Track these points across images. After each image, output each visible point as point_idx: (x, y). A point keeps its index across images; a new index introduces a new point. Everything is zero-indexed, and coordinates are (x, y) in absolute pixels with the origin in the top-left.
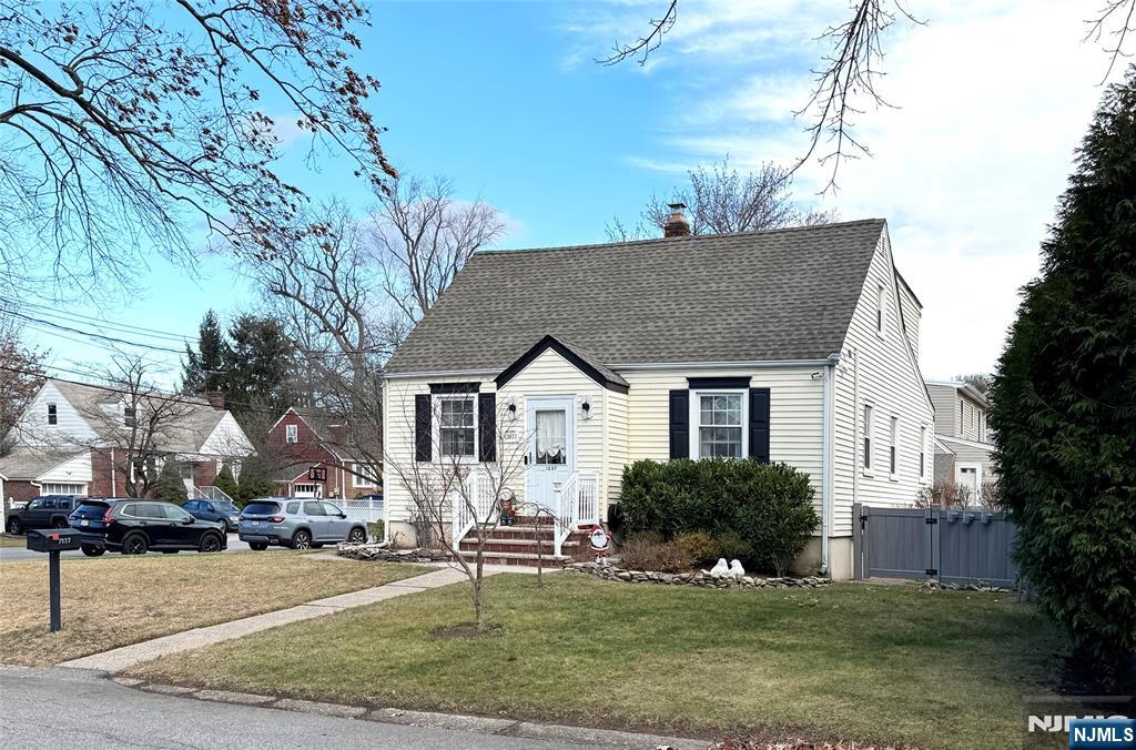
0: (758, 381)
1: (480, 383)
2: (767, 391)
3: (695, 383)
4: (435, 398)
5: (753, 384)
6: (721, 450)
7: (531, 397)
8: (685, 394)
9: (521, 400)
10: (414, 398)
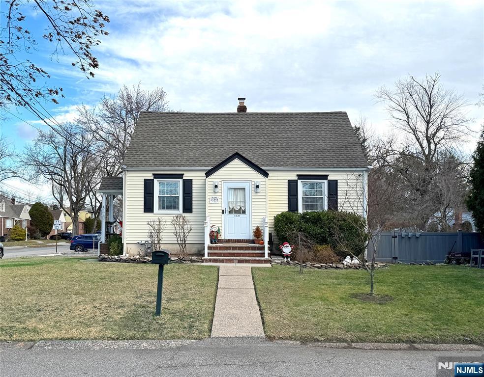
0: (332, 177)
1: (183, 174)
2: (336, 182)
3: (300, 177)
4: (155, 180)
5: (329, 178)
6: (312, 207)
7: (226, 182)
8: (296, 182)
9: (220, 183)
10: (143, 181)
